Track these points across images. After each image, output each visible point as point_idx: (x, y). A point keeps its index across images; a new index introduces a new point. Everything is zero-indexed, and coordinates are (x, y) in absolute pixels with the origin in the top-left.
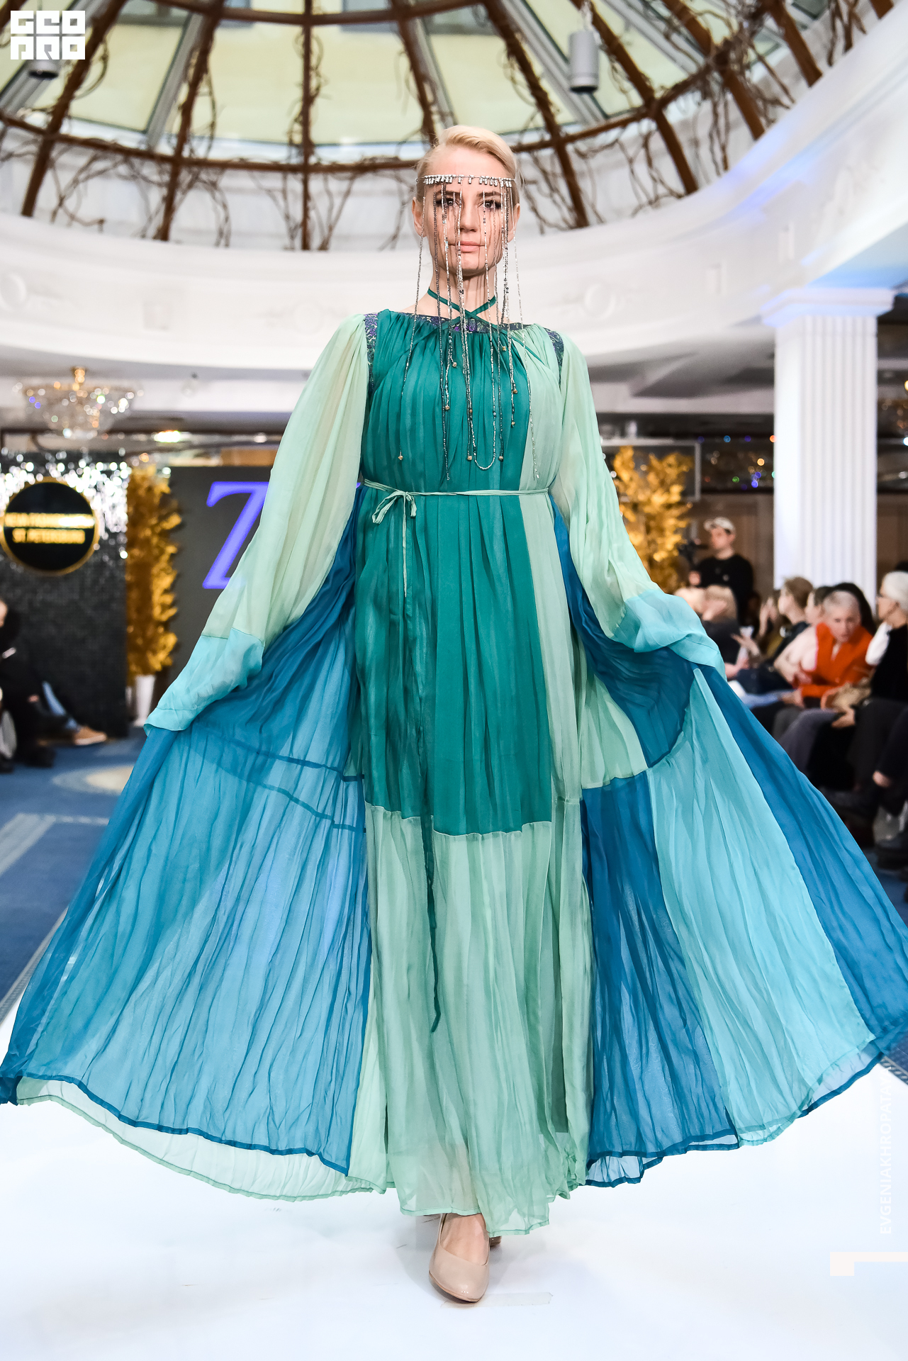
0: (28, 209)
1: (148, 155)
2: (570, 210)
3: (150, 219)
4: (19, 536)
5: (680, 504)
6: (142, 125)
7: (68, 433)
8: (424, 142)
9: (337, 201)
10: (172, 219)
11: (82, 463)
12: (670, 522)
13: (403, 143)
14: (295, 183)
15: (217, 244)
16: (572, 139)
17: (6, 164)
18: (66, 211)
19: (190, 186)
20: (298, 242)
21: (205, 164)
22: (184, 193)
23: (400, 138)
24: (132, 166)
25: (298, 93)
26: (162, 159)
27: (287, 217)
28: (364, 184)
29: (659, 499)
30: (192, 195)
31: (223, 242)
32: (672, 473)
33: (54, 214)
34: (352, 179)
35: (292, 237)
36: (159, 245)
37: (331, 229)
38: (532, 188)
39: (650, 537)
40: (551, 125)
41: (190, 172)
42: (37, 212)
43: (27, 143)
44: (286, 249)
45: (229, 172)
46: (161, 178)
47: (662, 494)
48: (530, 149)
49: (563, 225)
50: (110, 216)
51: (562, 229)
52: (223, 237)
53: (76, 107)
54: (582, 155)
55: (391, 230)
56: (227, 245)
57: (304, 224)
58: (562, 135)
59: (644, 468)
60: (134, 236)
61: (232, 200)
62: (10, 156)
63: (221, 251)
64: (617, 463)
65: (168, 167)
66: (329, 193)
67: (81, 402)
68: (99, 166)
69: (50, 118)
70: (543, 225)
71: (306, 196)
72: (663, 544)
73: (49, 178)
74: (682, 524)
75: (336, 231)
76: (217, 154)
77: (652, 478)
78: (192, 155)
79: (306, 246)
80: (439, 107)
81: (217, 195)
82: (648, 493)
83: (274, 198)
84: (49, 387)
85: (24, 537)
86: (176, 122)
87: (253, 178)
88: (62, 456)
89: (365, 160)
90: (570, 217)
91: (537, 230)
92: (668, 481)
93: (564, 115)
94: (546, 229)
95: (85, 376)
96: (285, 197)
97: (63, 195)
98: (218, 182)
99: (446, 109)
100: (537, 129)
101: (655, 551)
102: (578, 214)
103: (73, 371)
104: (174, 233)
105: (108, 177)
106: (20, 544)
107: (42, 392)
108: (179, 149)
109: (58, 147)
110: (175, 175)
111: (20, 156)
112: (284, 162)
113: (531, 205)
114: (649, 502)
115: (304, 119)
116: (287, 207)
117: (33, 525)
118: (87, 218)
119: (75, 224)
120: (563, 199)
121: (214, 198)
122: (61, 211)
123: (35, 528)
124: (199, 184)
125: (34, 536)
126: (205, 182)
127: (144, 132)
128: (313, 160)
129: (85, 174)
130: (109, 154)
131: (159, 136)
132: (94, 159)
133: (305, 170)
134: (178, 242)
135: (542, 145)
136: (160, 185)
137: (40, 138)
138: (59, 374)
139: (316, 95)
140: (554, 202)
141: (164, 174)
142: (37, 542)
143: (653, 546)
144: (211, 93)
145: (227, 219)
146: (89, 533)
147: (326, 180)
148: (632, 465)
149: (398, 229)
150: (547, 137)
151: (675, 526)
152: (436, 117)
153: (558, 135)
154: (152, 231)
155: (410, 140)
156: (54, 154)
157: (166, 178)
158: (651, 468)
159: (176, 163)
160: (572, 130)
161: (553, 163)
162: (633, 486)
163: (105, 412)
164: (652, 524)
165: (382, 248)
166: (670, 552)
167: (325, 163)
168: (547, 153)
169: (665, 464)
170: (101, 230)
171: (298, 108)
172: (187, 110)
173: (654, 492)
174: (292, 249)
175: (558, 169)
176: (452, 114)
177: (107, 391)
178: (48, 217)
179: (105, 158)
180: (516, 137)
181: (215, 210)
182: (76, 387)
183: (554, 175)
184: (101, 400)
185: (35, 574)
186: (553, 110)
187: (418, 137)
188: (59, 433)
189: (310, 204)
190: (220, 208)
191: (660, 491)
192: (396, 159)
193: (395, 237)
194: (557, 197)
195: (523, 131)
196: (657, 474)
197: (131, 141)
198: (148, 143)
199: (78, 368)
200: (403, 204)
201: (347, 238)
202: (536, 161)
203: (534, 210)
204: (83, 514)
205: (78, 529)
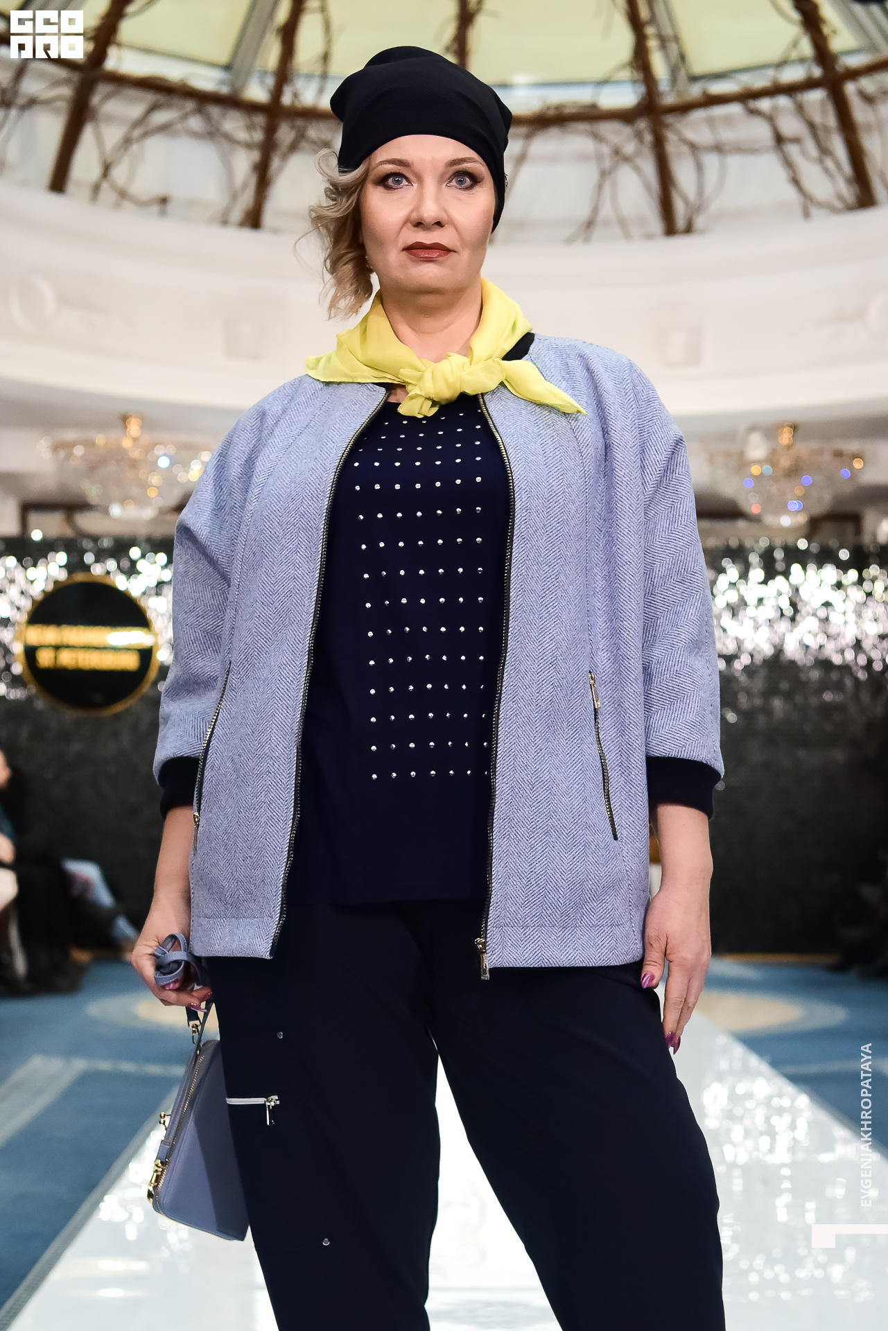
0: (59, 182)
1: (232, 102)
2: (848, 181)
3: (234, 197)
4: (45, 659)
6: (223, 57)
7: (116, 510)
8: (634, 82)
10: (266, 197)
11: (135, 552)
13: (603, 82)
16: (854, 74)
17: (28, 114)
18: (114, 187)
19: (293, 147)
21: (312, 115)
22: (285, 157)
23: (599, 74)
24: (208, 119)
25: (450, 9)
26: (252, 108)
28: (544, 144)
30: (296, 162)
33: (96, 189)
34: (528, 137)
36: (248, 235)
38: (792, 149)
40: (823, 55)
41: (292, 127)
42: (71, 186)
43: (56, 83)
46: (252, 137)
48: (791, 90)
49: (838, 205)
50: (177, 192)
51: (833, 210)
53: (128, 29)
54: (868, 99)
55: (584, 212)
58: (839, 68)
60: (210, 221)
62: (32, 102)
65: (260, 119)
67: (134, 464)
68: (160, 117)
69: (91, 46)
70: (808, 204)
73: (88, 135)
78: (298, 104)
80: (658, 27)
84: (89, 444)
85: (53, 660)
86: (272, 54)
88: (106, 543)
89: (548, 108)
90: (848, 192)
91: (798, 212)
93: (842, 38)
94: (814, 211)
95: (141, 428)
97: (109, 160)
98: (332, 143)
99: (668, 31)
100: (802, 60)
102: (861, 190)
103: (125, 419)
104: (268, 217)
105: (174, 134)
106: (47, 671)
107: (79, 451)
108: (277, 93)
109: (102, 90)
110: (271, 131)
111: (47, 103)
113: (791, 174)
115: (460, 48)
117: (65, 643)
118: (144, 198)
119: (127, 204)
120: (838, 165)
122: (105, 186)
123: (68, 647)
124: (304, 144)
125: (67, 659)
126: (314, 142)
127: (227, 68)
129: (141, 129)
130: (176, 101)
131: (248, 74)
132: (153, 108)
134: (276, 231)
135: (810, 84)
136: (249, 146)
137: (76, 77)
138: (102, 424)
139: (478, 10)
140: (826, 170)
141: (255, 130)
142: (70, 667)
144: (323, 9)
146: (146, 655)
149: (595, 210)
150: (817, 72)
152: (653, 44)
153: (833, 69)
154: (237, 214)
155: (613, 79)
156: (95, 100)
157: (258, 136)
159: (273, 113)
160: (854, 62)
161: (824, 112)
163: (169, 479)
165: (570, 240)
168: (816, 97)
170: (163, 213)
171: (450, 31)
172: (288, 34)
175: (832, 120)
176: (676, 39)
177: (171, 449)
178: (87, 193)
179: (167, 106)
180: (771, 73)
182: (127, 443)
183: (826, 129)
184: (164, 462)
185: (70, 715)
186: (826, 30)
187: (626, 74)
188: (106, 511)
192: (594, 106)
193: (590, 224)
194: (829, 163)
195: (781, 64)
197: (207, 80)
198: (232, 84)
199: (131, 416)
200: (604, 174)
201: (521, 225)
202: (800, 109)
203: (796, 181)
204: (138, 628)
205: (127, 649)
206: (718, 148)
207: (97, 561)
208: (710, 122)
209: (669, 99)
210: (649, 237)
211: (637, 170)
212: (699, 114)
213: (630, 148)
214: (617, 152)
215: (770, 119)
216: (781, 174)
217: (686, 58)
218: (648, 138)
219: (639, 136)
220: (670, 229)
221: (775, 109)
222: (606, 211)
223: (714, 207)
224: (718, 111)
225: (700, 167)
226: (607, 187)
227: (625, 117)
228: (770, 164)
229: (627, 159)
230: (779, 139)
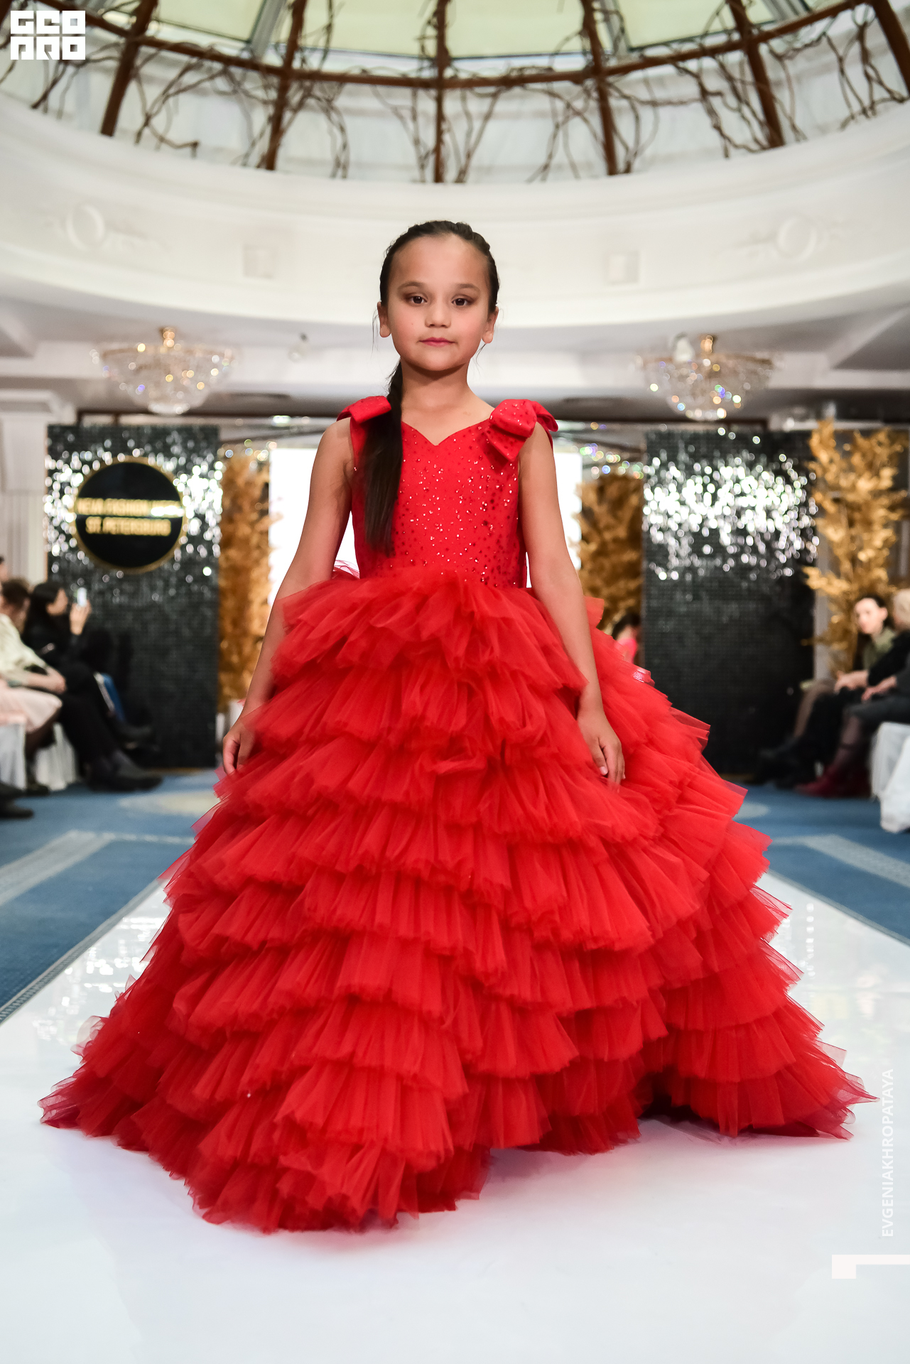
0: (109, 126)
1: (252, 65)
2: (762, 126)
3: (253, 144)
4: (93, 526)
5: (893, 489)
8: (583, 50)
9: (477, 125)
10: (279, 145)
12: (879, 513)
13: (557, 53)
14: (426, 103)
15: (334, 175)
16: (767, 37)
17: (81, 72)
18: (154, 133)
19: (301, 105)
20: (429, 173)
21: (317, 76)
22: (294, 113)
24: (231, 78)
26: (269, 70)
27: (417, 142)
28: (510, 102)
29: (865, 485)
30: (302, 117)
31: (340, 172)
32: (883, 453)
33: (139, 134)
34: (495, 96)
35: (422, 167)
36: (264, 174)
37: (469, 156)
38: (716, 102)
39: (854, 532)
40: (742, 24)
41: (301, 87)
42: (118, 131)
43: (107, 46)
44: (414, 181)
45: (349, 87)
46: (267, 93)
47: (872, 477)
48: (713, 52)
49: (754, 146)
50: (206, 142)
51: (752, 151)
52: (341, 167)
54: (779, 58)
55: (542, 160)
56: (344, 177)
57: (437, 150)
58: (755, 33)
59: (847, 447)
60: (233, 163)
61: (349, 122)
62: (86, 62)
63: (338, 182)
64: (814, 442)
65: (275, 80)
66: (468, 115)
68: (190, 78)
69: (134, 19)
70: (728, 146)
71: (440, 117)
72: (871, 540)
73: (132, 92)
74: (895, 516)
75: (475, 161)
76: (333, 66)
77: (857, 459)
78: (304, 66)
79: (438, 178)
80: (603, 4)
81: (334, 115)
82: (852, 477)
83: (401, 118)
84: (131, 352)
85: (99, 527)
86: (284, 27)
87: (377, 95)
88: (144, 433)
89: (513, 70)
90: (761, 135)
91: (721, 152)
92: (878, 463)
93: (758, 13)
94: (732, 151)
95: (175, 339)
96: (414, 118)
97: (149, 115)
98: (335, 100)
99: (611, 7)
100: (724, 28)
101: (861, 548)
103: (161, 332)
104: (281, 160)
105: (204, 93)
106: (94, 535)
108: (289, 58)
110: (283, 90)
111: (97, 63)
112: (413, 75)
113: (714, 122)
114: (853, 488)
115: (439, 21)
116: (417, 129)
117: (109, 513)
118: (179, 142)
119: (164, 147)
120: (754, 113)
121: (329, 118)
122: (146, 131)
123: (112, 516)
124: (311, 101)
125: (111, 526)
126: (319, 99)
127: (248, 40)
128: (449, 73)
129: (175, 87)
130: (206, 63)
131: (266, 46)
132: (187, 68)
133: (439, 85)
134: (287, 171)
135: (730, 47)
136: (265, 103)
137: (123, 41)
138: (144, 335)
140: (743, 117)
141: (270, 88)
142: (113, 532)
143: (857, 543)
145: (345, 146)
146: (176, 523)
147: (464, 99)
148: (833, 443)
149: (550, 156)
150: (736, 37)
151: (886, 517)
152: (598, 16)
153: (750, 32)
154: (255, 158)
155: (565, 50)
156: (139, 61)
157: (273, 95)
158: (856, 447)
159: (285, 75)
160: (767, 28)
161: (742, 72)
162: (834, 469)
164: (857, 516)
165: (530, 180)
166: (880, 549)
167: (463, 76)
168: (735, 57)
169: (874, 441)
170: (194, 155)
171: (432, 6)
172: (298, 10)
173: (860, 476)
174: (423, 181)
175: (749, 77)
176: (617, 13)
178: (132, 138)
179: (199, 67)
181: (331, 133)
182: (163, 352)
183: (743, 82)
187: (577, 44)
189: (444, 126)
190: (337, 132)
191: (867, 475)
192: (550, 69)
193: (546, 167)
194: (747, 111)
195: (705, 34)
196: (864, 455)
197: (230, 49)
198: (252, 51)
199: (167, 330)
200: (557, 126)
201: (488, 170)
202: (722, 66)
203: (718, 128)
204: (170, 501)
205: (163, 519)
206: (654, 104)
207: (138, 446)
208: (646, 82)
209: (613, 63)
210: (595, 177)
211: (585, 120)
212: (637, 75)
213: (579, 104)
214: (568, 106)
215: (697, 76)
216: (706, 121)
217: (626, 32)
218: (595, 95)
219: (587, 92)
220: (612, 170)
221: (701, 70)
222: (560, 157)
223: (648, 152)
224: (652, 72)
225: (637, 118)
226: (561, 134)
227: (576, 78)
228: (696, 112)
229: (578, 113)
230: (704, 94)
